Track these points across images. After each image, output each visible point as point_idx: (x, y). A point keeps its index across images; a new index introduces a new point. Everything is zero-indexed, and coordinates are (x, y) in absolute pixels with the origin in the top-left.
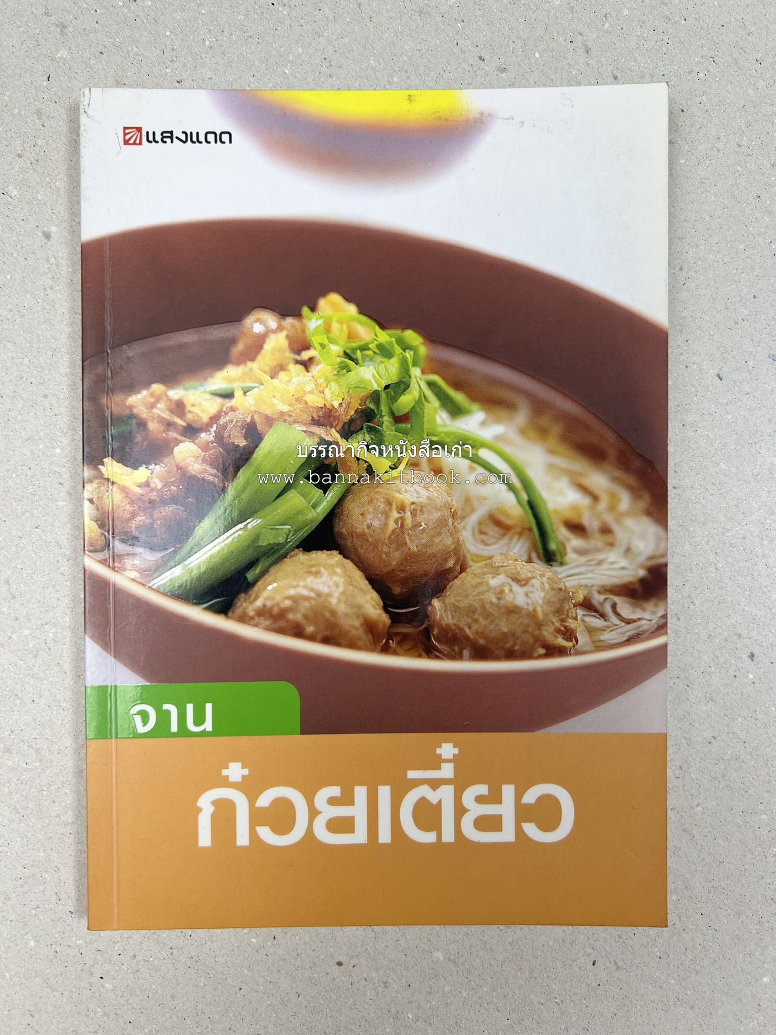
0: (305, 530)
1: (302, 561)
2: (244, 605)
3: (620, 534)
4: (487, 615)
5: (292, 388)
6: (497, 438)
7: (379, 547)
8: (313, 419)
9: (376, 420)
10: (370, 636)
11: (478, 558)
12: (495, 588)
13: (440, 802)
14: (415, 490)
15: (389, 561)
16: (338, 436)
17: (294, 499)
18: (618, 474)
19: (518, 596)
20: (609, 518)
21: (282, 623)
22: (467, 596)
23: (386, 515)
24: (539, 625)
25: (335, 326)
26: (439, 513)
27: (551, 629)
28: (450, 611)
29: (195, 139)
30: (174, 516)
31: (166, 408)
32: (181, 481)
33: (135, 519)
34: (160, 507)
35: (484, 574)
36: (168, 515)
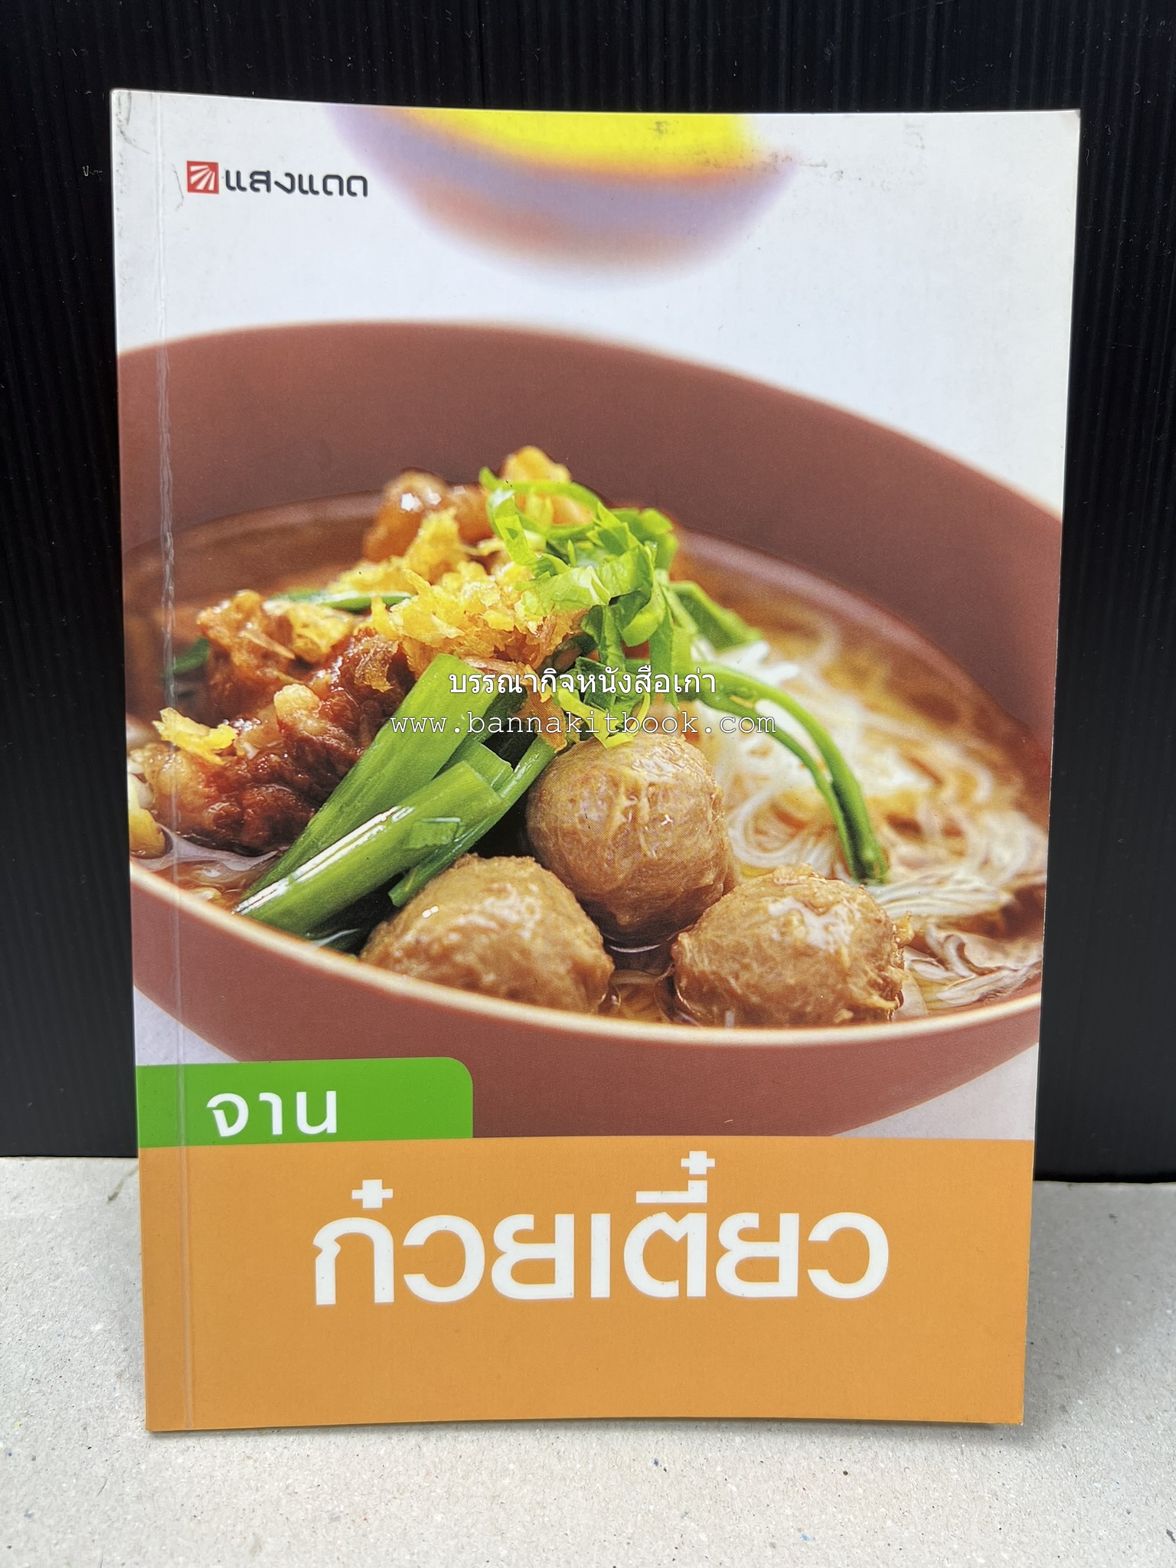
0: (482, 824)
1: (477, 872)
2: (386, 940)
3: (974, 838)
4: (764, 959)
5: (463, 600)
6: (787, 684)
7: (598, 852)
8: (496, 651)
9: (596, 653)
10: (583, 990)
11: (753, 870)
12: (777, 918)
13: (685, 1238)
14: (656, 764)
15: (613, 874)
17: (466, 777)
18: (975, 744)
19: (813, 931)
20: (958, 813)
21: (445, 969)
22: (734, 929)
23: (610, 802)
24: (844, 975)
25: (533, 502)
26: (692, 801)
27: (863, 981)
28: (707, 952)
29: (306, 187)
30: (275, 801)
31: (261, 629)
32: (286, 746)
33: (212, 807)
34: (252, 787)
35: (761, 896)
36: (266, 800)
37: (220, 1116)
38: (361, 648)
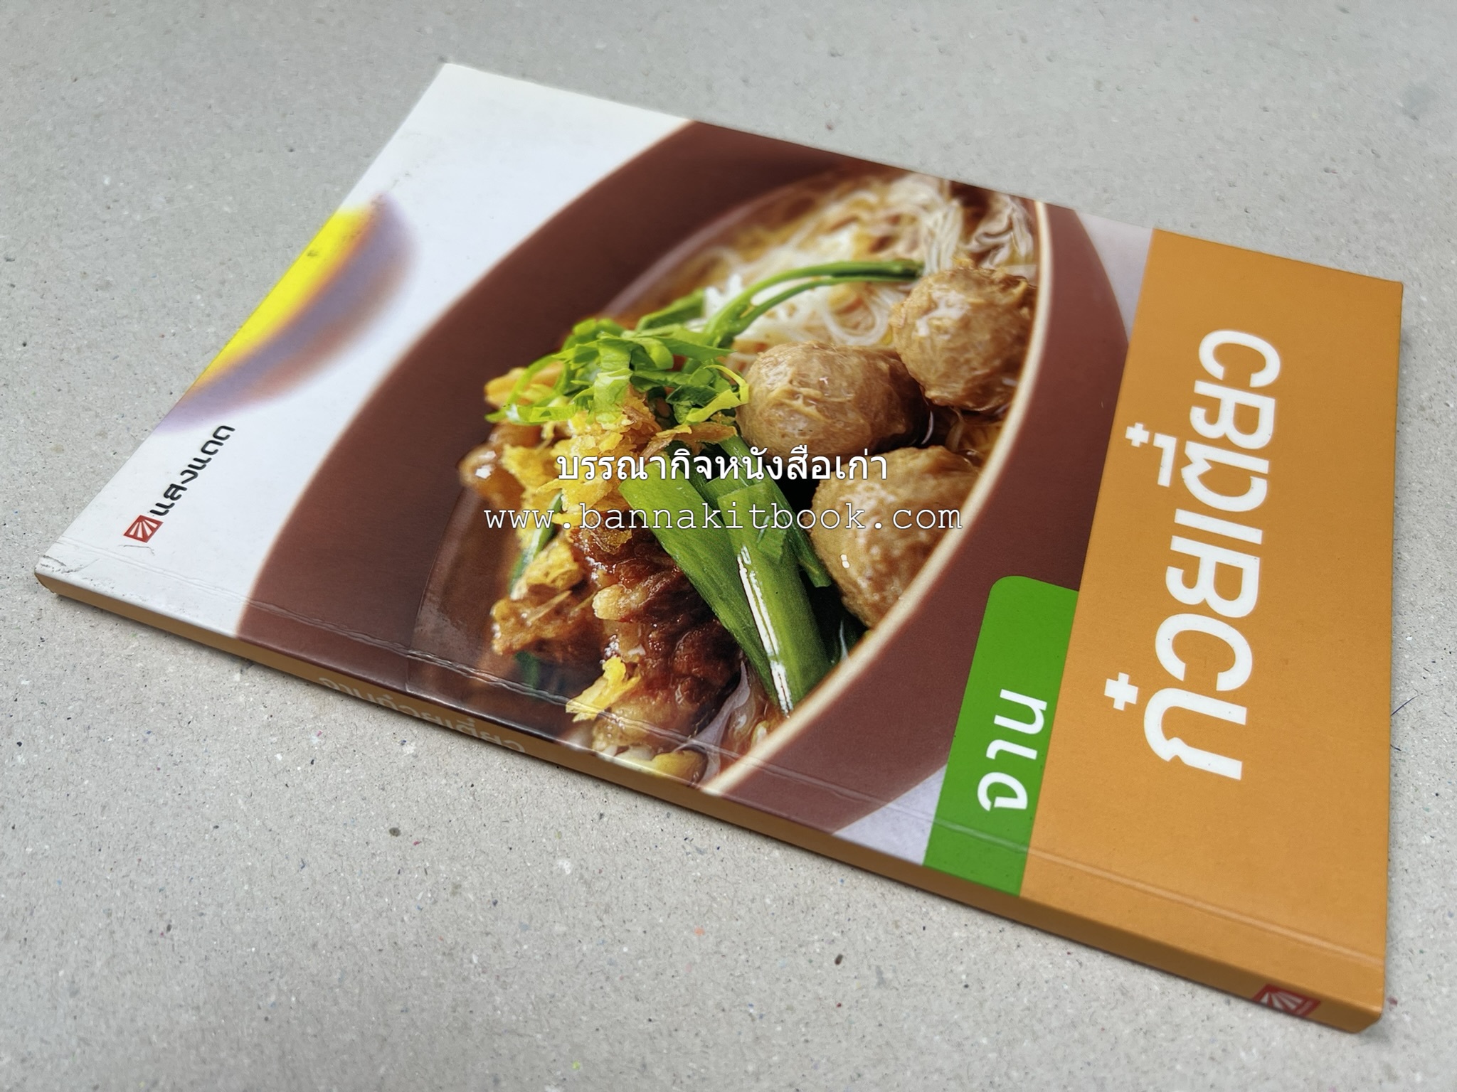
2: (860, 602)
3: (905, 209)
4: (964, 348)
6: (745, 283)
7: (835, 430)
8: (635, 451)
9: (667, 389)
10: (955, 473)
11: (887, 338)
12: (932, 333)
13: (1209, 461)
14: (775, 375)
15: (858, 425)
16: (668, 432)
17: (732, 501)
18: (834, 194)
19: (949, 315)
20: (881, 214)
21: (904, 566)
22: (932, 361)
23: (794, 412)
24: (991, 304)
25: (529, 395)
26: (815, 360)
27: (1000, 295)
28: (947, 383)
29: (199, 464)
30: (693, 648)
31: (532, 608)
32: (647, 623)
33: (677, 699)
34: (673, 660)
35: (909, 338)
36: (690, 655)
37: (1001, 802)
38: (586, 541)
